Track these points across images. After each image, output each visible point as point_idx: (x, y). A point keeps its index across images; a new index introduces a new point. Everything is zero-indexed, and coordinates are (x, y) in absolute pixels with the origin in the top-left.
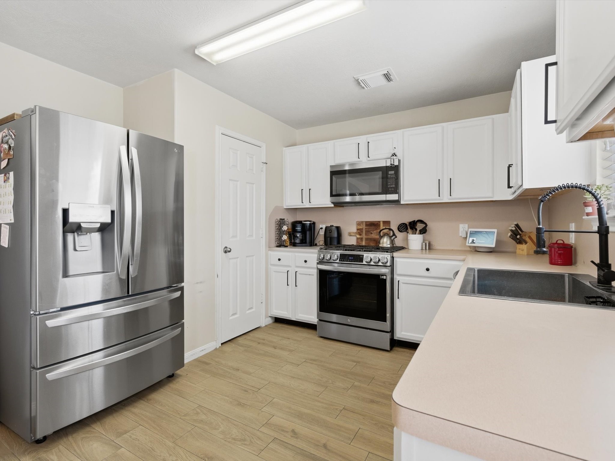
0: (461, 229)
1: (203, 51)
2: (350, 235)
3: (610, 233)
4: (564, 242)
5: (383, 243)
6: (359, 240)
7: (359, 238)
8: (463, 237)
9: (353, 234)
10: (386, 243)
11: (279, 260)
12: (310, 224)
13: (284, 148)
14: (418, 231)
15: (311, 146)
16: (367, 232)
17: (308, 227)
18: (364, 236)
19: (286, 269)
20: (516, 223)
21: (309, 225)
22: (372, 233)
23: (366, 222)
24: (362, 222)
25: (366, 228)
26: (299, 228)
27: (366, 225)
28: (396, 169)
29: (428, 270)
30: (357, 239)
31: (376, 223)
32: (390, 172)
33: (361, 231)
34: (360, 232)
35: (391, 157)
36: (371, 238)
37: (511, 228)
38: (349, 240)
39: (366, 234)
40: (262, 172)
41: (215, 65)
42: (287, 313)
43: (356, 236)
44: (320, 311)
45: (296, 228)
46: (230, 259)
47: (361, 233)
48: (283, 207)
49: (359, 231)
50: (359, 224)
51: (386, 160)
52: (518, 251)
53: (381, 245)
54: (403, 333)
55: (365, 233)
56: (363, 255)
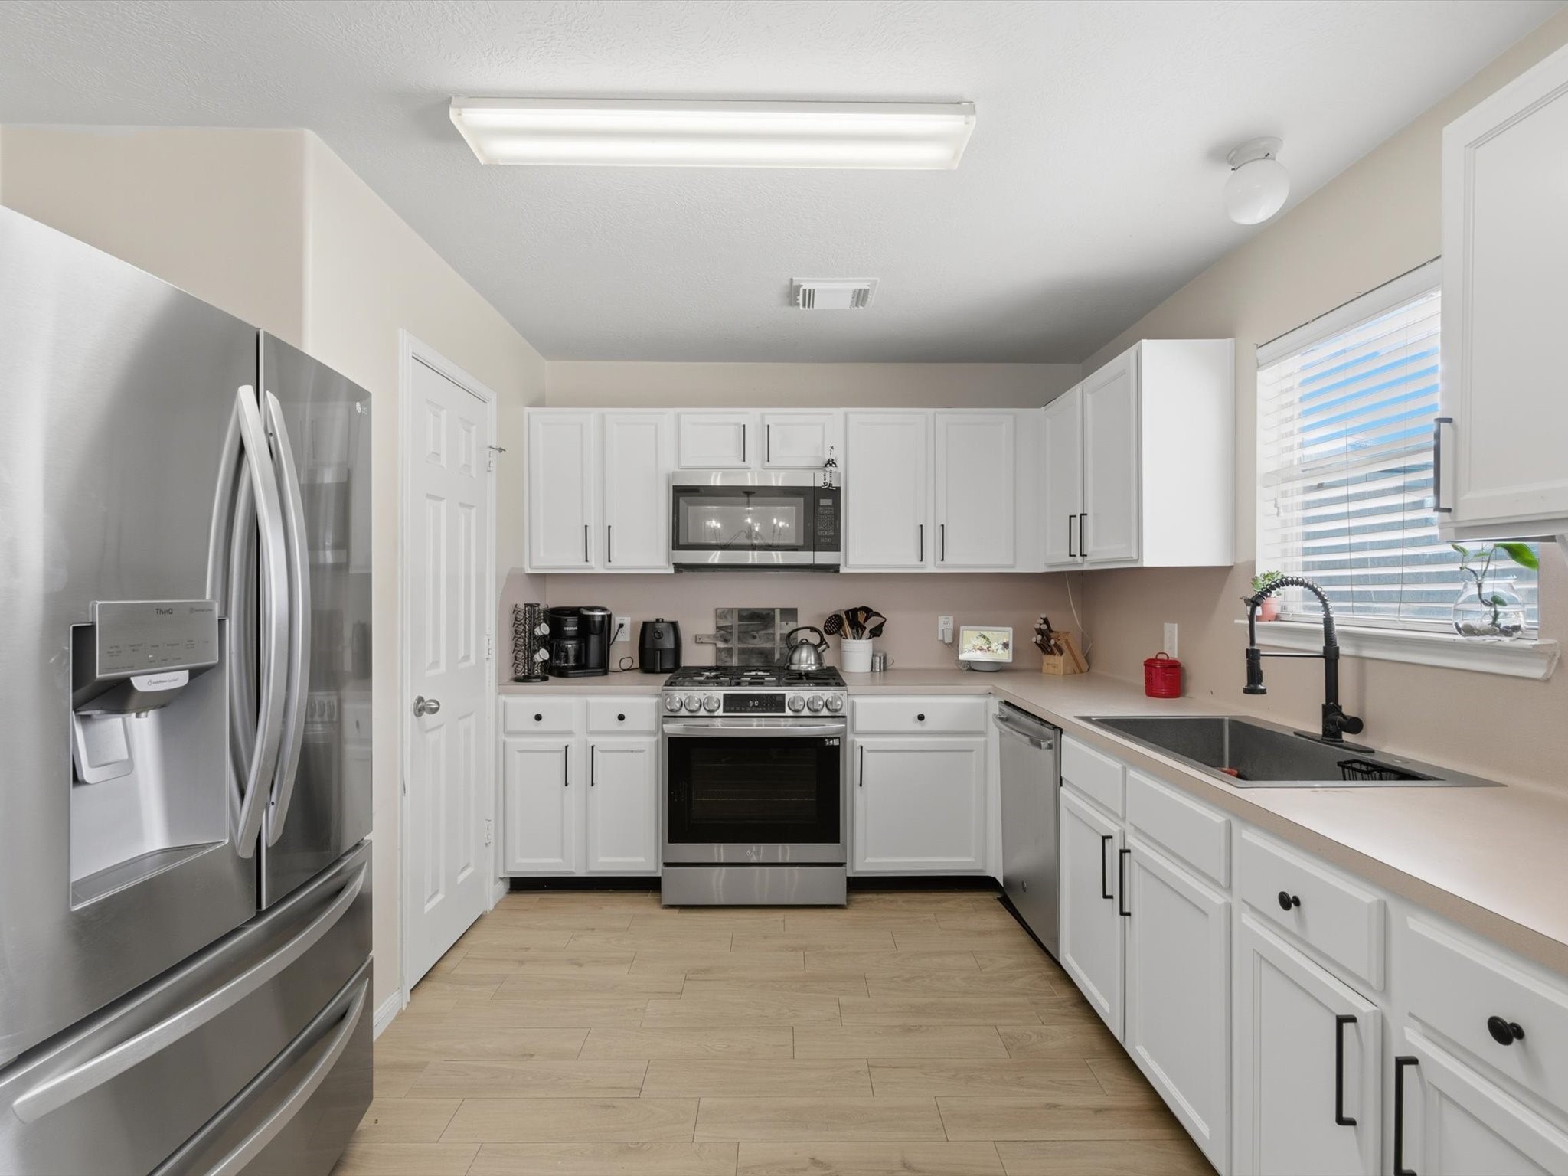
0: (941, 627)
1: (468, 119)
2: (698, 640)
3: (1340, 657)
4: (1168, 657)
5: (800, 662)
6: (723, 655)
7: (724, 648)
8: (947, 641)
9: (706, 640)
10: (807, 662)
11: (538, 718)
12: (603, 616)
13: (528, 410)
14: (867, 633)
15: (612, 414)
16: (744, 635)
17: (597, 624)
18: (735, 644)
19: (560, 742)
20: (1044, 616)
21: (600, 619)
22: (754, 637)
23: (740, 610)
24: (731, 611)
25: (739, 625)
26: (571, 628)
27: (741, 618)
28: (833, 494)
29: (921, 718)
30: (718, 650)
31: (764, 613)
32: (824, 502)
33: (727, 632)
34: (724, 632)
35: (826, 466)
36: (753, 648)
37: (1038, 626)
38: (697, 655)
39: (739, 639)
40: (488, 473)
41: (482, 164)
42: (561, 861)
43: (716, 644)
44: (670, 841)
45: (565, 629)
46: (427, 732)
47: (728, 637)
48: (523, 569)
49: (722, 632)
50: (721, 614)
51: (813, 471)
52: (1045, 668)
53: (794, 667)
54: (868, 860)
55: (739, 637)
56: (784, 695)
